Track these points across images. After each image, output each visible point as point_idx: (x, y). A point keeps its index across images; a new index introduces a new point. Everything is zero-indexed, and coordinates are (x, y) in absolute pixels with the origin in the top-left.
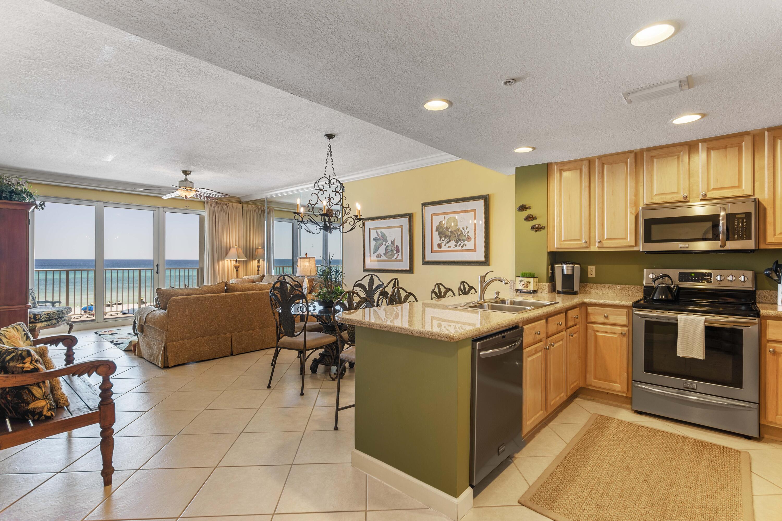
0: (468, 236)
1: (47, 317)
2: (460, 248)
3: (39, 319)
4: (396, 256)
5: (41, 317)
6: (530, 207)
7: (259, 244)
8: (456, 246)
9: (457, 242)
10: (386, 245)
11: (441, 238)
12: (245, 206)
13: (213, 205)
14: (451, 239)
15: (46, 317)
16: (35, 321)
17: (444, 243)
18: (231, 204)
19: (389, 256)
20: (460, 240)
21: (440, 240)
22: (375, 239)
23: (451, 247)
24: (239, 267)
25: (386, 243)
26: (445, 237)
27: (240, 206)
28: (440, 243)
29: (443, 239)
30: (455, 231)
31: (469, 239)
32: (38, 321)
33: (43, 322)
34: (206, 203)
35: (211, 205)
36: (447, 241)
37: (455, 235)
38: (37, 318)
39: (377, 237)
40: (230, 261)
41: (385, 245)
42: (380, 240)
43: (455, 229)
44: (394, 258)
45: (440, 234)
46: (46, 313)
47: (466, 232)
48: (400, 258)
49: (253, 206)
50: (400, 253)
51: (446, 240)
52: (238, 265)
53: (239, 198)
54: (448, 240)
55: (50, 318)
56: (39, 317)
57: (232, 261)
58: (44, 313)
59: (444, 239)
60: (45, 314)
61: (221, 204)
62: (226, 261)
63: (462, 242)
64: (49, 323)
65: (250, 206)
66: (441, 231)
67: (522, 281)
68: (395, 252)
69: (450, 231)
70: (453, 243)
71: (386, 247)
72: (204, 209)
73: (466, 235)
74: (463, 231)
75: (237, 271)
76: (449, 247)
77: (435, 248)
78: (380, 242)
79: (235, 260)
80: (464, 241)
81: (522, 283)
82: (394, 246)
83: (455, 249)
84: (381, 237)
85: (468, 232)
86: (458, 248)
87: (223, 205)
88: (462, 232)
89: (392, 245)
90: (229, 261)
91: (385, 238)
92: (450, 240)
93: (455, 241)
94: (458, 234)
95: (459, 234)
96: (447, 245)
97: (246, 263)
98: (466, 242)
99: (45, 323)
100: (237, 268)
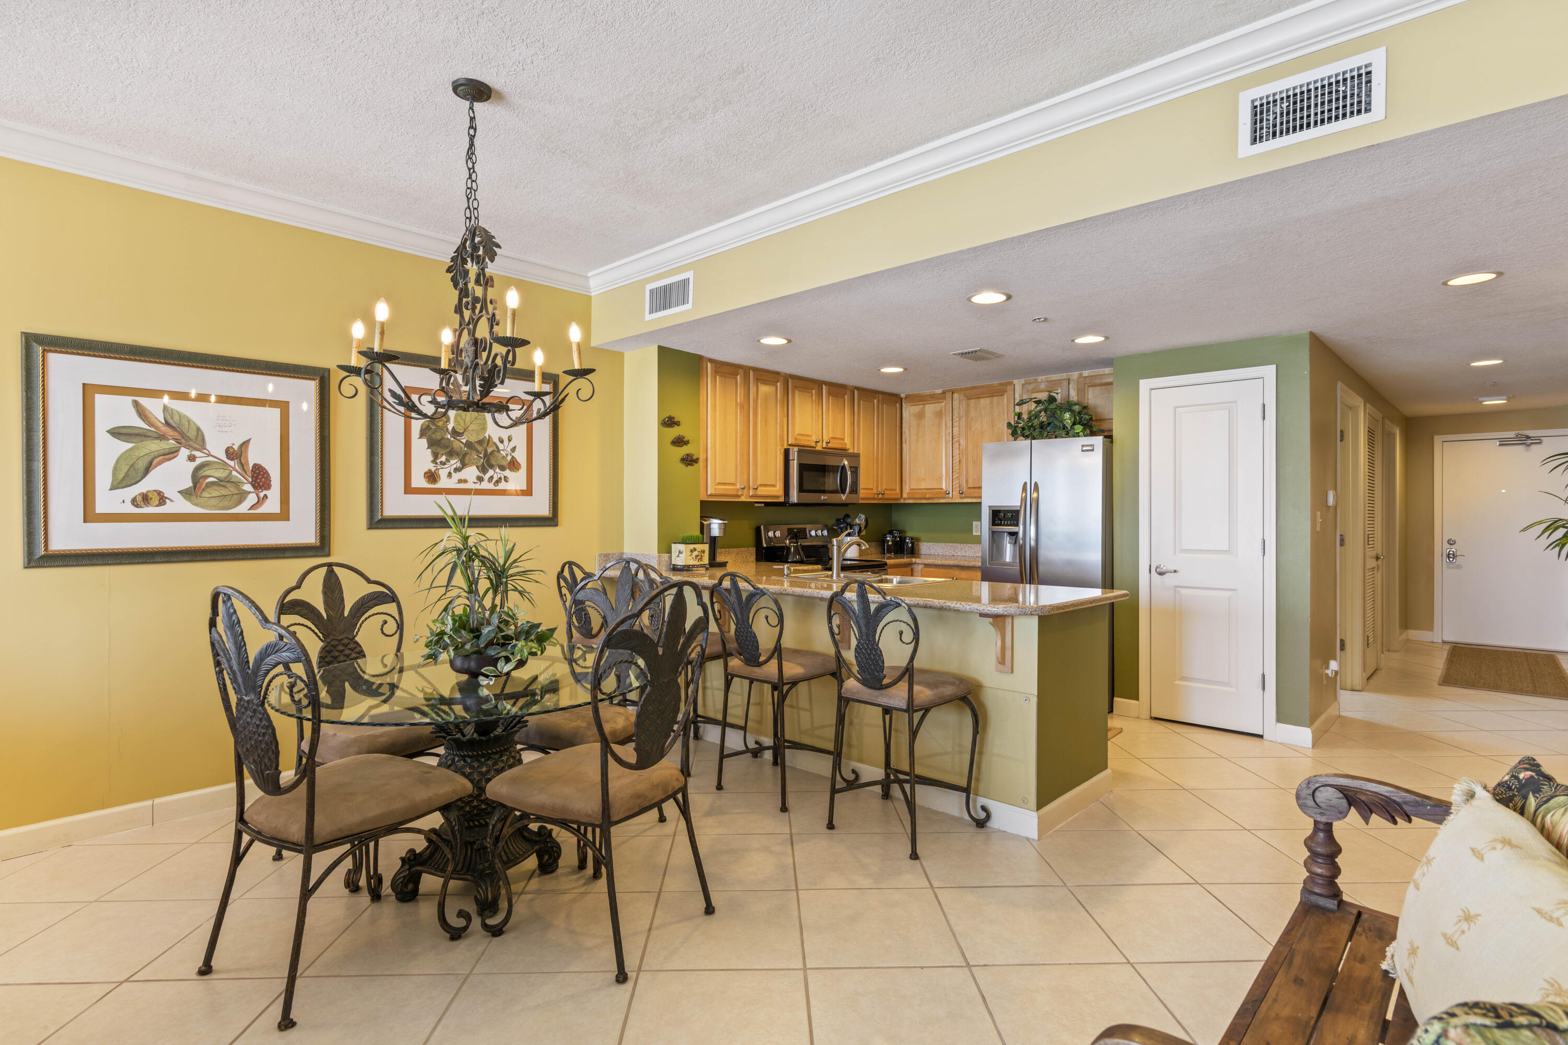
0: (513, 457)
2: (491, 486)
4: (252, 499)
6: (679, 422)
8: (480, 479)
9: (483, 470)
10: (198, 461)
11: (436, 456)
14: (466, 461)
17: (448, 470)
19: (214, 502)
20: (492, 467)
21: (434, 462)
22: (117, 433)
23: (465, 481)
25: (197, 454)
26: (451, 454)
28: (433, 469)
29: (443, 459)
30: (480, 442)
31: (514, 465)
36: (455, 466)
37: (478, 451)
39: (140, 424)
41: (192, 458)
42: (162, 437)
43: (481, 438)
44: (243, 508)
45: (432, 444)
47: (509, 449)
48: (272, 505)
50: (274, 493)
51: (452, 462)
54: (459, 465)
59: (448, 461)
63: (498, 470)
66: (438, 436)
67: (695, 549)
68: (248, 487)
69: (464, 441)
70: (471, 472)
71: (197, 469)
73: (507, 455)
74: (501, 446)
76: (460, 481)
77: (418, 481)
78: (155, 446)
80: (502, 468)
81: (696, 553)
82: (242, 465)
83: (478, 486)
84: (165, 429)
85: (514, 449)
86: (485, 485)
88: (497, 447)
89: (231, 463)
91: (192, 434)
92: (464, 465)
93: (478, 467)
94: (486, 451)
95: (489, 450)
96: (456, 476)
98: (507, 473)
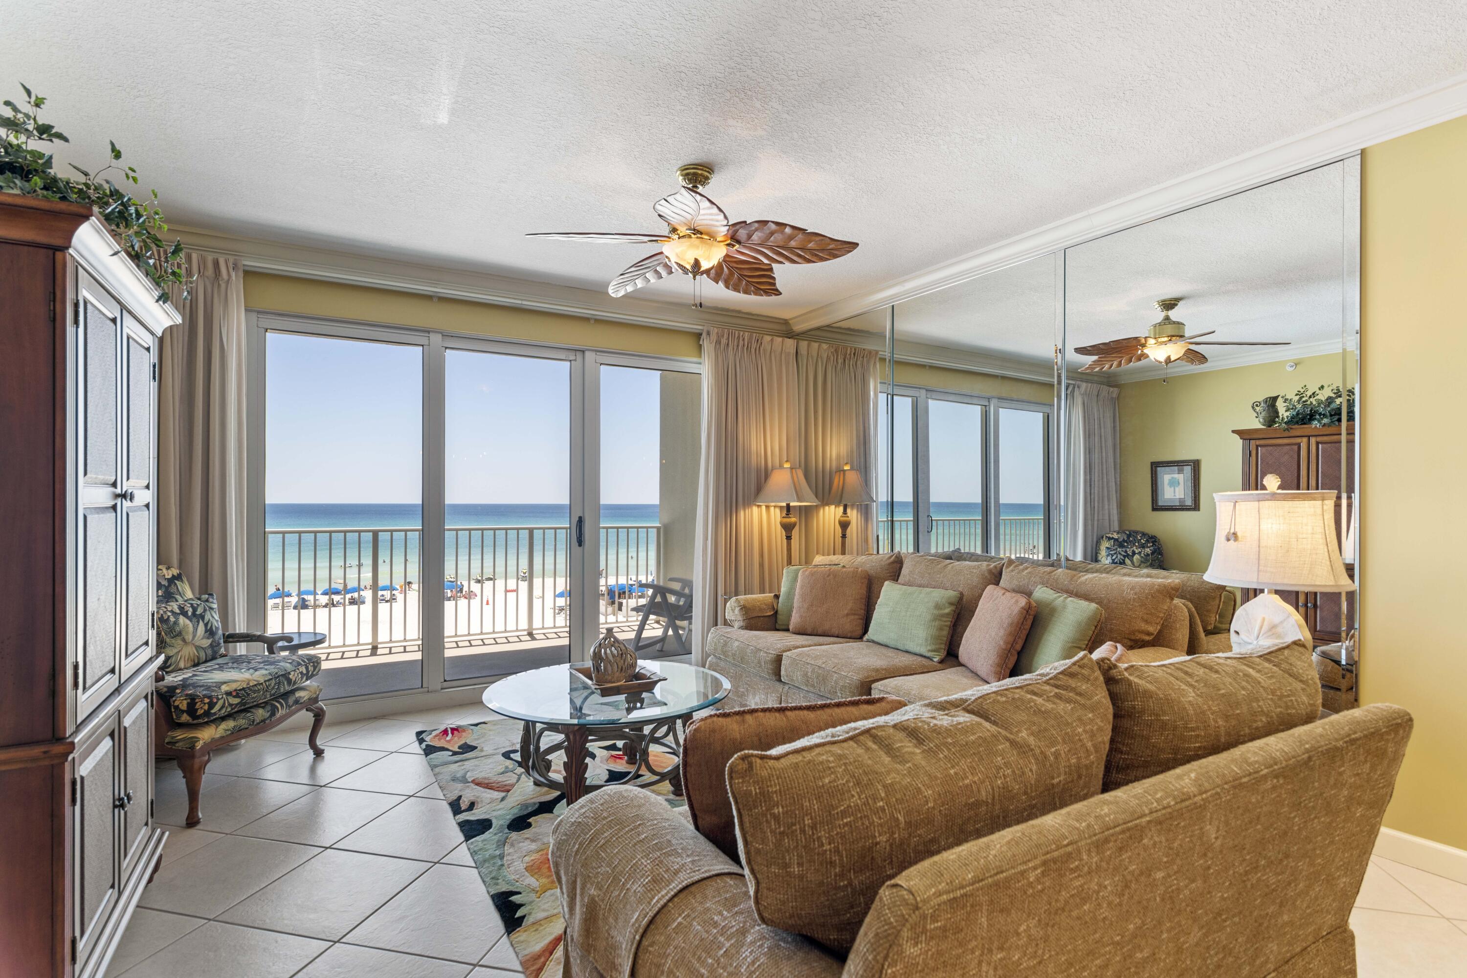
1: (237, 701)
3: (207, 713)
5: (212, 705)
7: (838, 457)
12: (804, 345)
13: (724, 341)
15: (230, 705)
16: (195, 722)
18: (768, 338)
24: (793, 526)
27: (790, 344)
32: (201, 721)
33: (223, 719)
34: (704, 335)
35: (718, 342)
38: (200, 712)
40: (767, 507)
46: (234, 686)
49: (825, 346)
52: (793, 520)
53: (786, 322)
55: (245, 704)
56: (206, 707)
57: (772, 509)
58: (224, 688)
60: (229, 694)
61: (744, 340)
62: (755, 509)
64: (242, 722)
65: (815, 345)
72: (700, 355)
75: (789, 538)
79: (784, 504)
87: (750, 342)
90: (764, 508)
97: (807, 513)
99: (230, 724)
100: (788, 528)
